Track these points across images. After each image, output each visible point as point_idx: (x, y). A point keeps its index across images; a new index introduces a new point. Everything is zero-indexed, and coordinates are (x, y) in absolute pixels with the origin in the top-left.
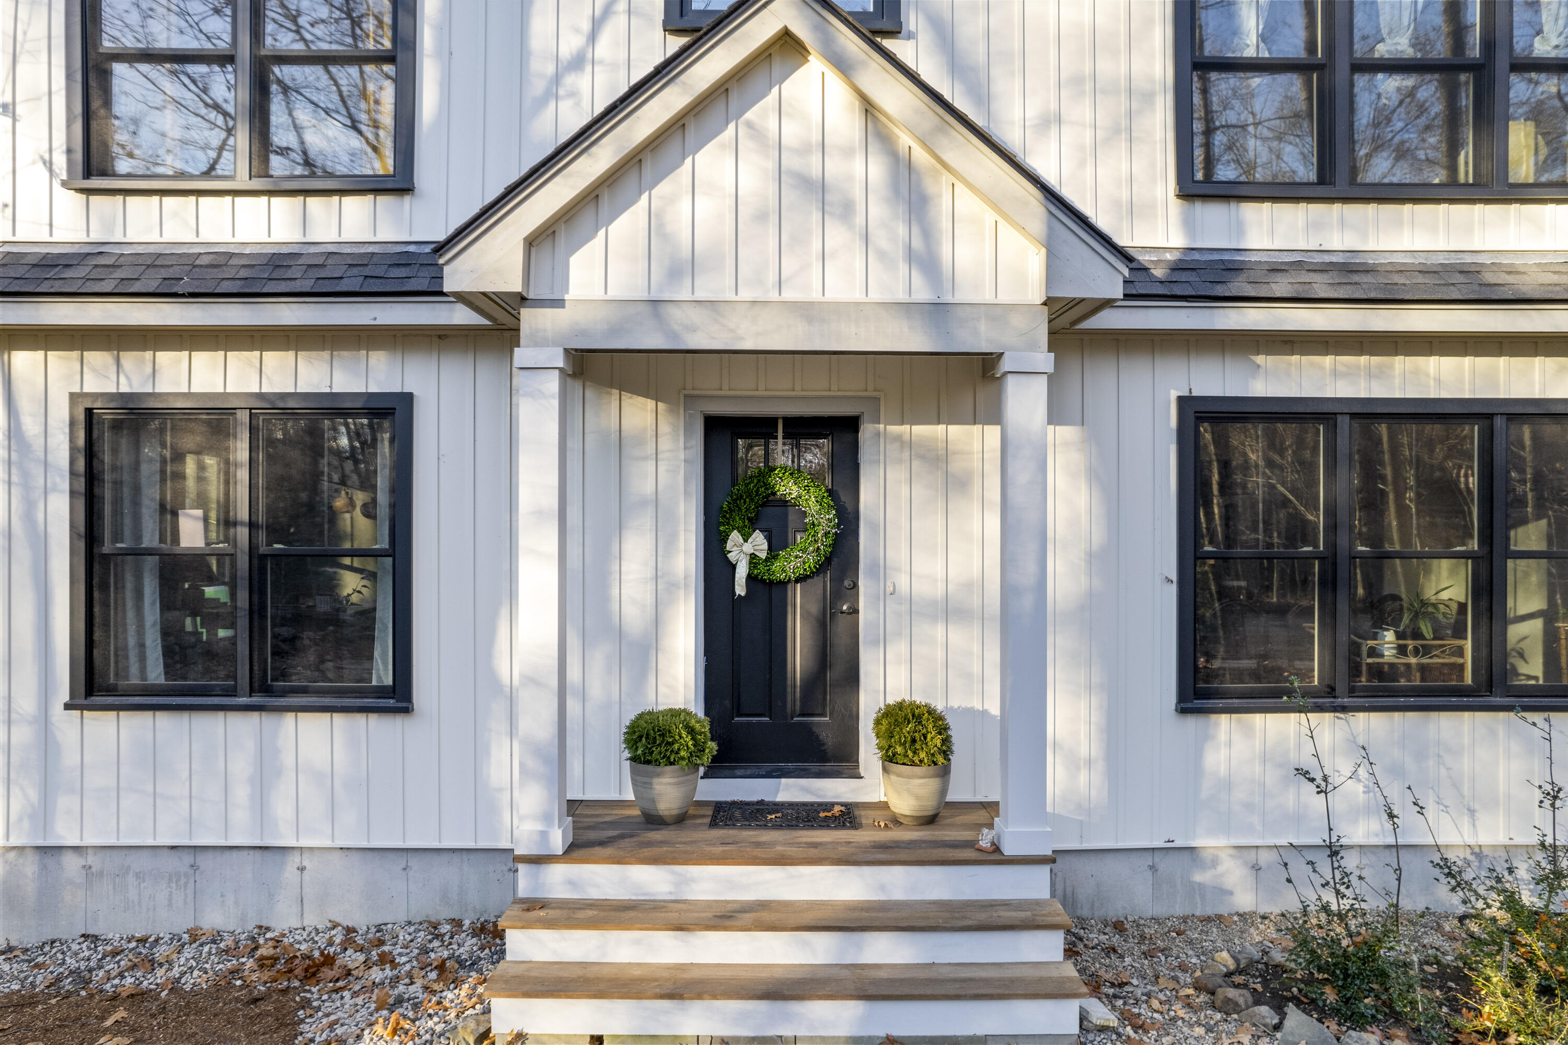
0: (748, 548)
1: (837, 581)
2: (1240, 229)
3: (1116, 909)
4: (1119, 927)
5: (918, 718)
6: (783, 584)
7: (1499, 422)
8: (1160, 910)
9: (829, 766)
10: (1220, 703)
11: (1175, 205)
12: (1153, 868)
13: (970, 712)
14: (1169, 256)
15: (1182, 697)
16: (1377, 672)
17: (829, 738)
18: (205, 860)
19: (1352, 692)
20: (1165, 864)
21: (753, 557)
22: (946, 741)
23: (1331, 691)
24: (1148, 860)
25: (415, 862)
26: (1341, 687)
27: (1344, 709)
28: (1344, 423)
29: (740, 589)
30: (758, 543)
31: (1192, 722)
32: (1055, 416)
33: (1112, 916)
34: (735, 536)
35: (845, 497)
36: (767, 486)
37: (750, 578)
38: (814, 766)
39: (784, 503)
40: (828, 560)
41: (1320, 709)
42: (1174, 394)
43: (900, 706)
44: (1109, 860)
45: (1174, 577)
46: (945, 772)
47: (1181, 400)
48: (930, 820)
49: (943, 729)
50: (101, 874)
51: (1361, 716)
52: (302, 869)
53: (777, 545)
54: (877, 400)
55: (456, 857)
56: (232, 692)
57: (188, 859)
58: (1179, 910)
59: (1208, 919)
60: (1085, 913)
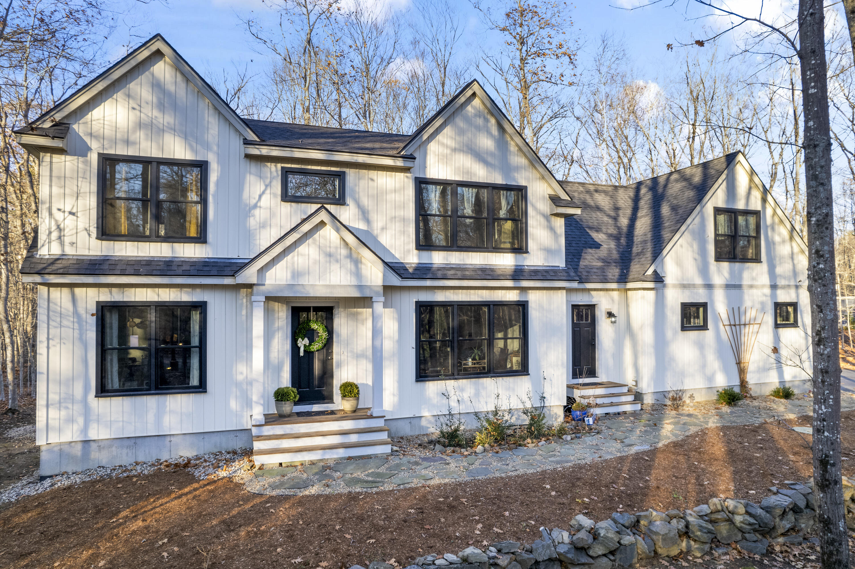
0: (304, 342)
1: (327, 350)
2: (431, 258)
3: (401, 434)
4: (402, 438)
5: (351, 386)
6: (313, 352)
7: (491, 306)
8: (412, 434)
9: (326, 401)
10: (426, 379)
11: (416, 252)
12: (410, 423)
13: (363, 384)
14: (413, 265)
15: (417, 378)
16: (465, 369)
17: (325, 393)
18: (139, 441)
19: (458, 374)
20: (414, 421)
21: (305, 345)
22: (358, 391)
23: (453, 374)
24: (409, 420)
25: (206, 436)
26: (456, 373)
27: (456, 379)
28: (456, 307)
29: (302, 354)
30: (306, 341)
31: (419, 384)
32: (385, 307)
33: (400, 436)
34: (300, 339)
35: (329, 328)
36: (309, 325)
37: (305, 351)
38: (321, 401)
39: (313, 330)
40: (325, 345)
41: (450, 379)
42: (415, 300)
43: (346, 383)
44: (399, 421)
45: (414, 347)
46: (358, 399)
47: (416, 302)
48: (354, 411)
49: (357, 388)
50: (104, 448)
51: (461, 380)
52: (170, 441)
53: (312, 341)
54: (338, 302)
55: (219, 434)
56: (149, 390)
57: (133, 441)
58: (417, 433)
59: (424, 435)
60: (393, 436)
